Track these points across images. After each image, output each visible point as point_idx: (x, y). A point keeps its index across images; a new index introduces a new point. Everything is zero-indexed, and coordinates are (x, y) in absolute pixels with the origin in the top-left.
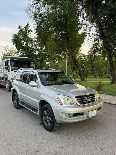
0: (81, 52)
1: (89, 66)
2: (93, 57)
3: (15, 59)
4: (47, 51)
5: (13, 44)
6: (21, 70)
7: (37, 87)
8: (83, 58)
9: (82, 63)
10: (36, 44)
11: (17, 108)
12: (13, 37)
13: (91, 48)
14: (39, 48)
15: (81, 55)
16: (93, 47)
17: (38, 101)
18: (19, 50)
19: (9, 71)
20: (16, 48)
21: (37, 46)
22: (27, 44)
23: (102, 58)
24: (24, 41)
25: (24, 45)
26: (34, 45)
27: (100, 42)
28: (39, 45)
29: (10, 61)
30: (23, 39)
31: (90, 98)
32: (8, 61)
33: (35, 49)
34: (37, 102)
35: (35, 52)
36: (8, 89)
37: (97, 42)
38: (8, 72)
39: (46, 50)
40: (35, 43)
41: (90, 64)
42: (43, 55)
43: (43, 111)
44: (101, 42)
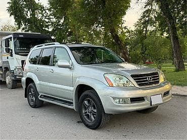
0: (124, 25)
1: (138, 48)
2: (144, 32)
3: (20, 36)
4: (67, 25)
5: (10, 15)
6: (38, 48)
7: (70, 68)
8: (126, 34)
9: (126, 44)
10: (49, 14)
11: (35, 106)
12: (10, 3)
13: (140, 18)
14: (54, 20)
15: (123, 29)
16: (144, 17)
17: (72, 88)
18: (19, 24)
19: (12, 55)
20: (16, 21)
21: (51, 17)
22: (33, 15)
23: (158, 34)
24: (29, 10)
25: (29, 16)
26: (45, 15)
27: (154, 7)
28: (54, 15)
29: (12, 38)
30: (26, 6)
31: (152, 77)
32: (9, 38)
33: (47, 23)
34: (70, 91)
35: (47, 26)
36: (10, 86)
37: (149, 7)
38: (10, 57)
39: (66, 23)
40: (47, 11)
41: (140, 44)
42: (62, 32)
43: (83, 101)
44: (156, 7)
